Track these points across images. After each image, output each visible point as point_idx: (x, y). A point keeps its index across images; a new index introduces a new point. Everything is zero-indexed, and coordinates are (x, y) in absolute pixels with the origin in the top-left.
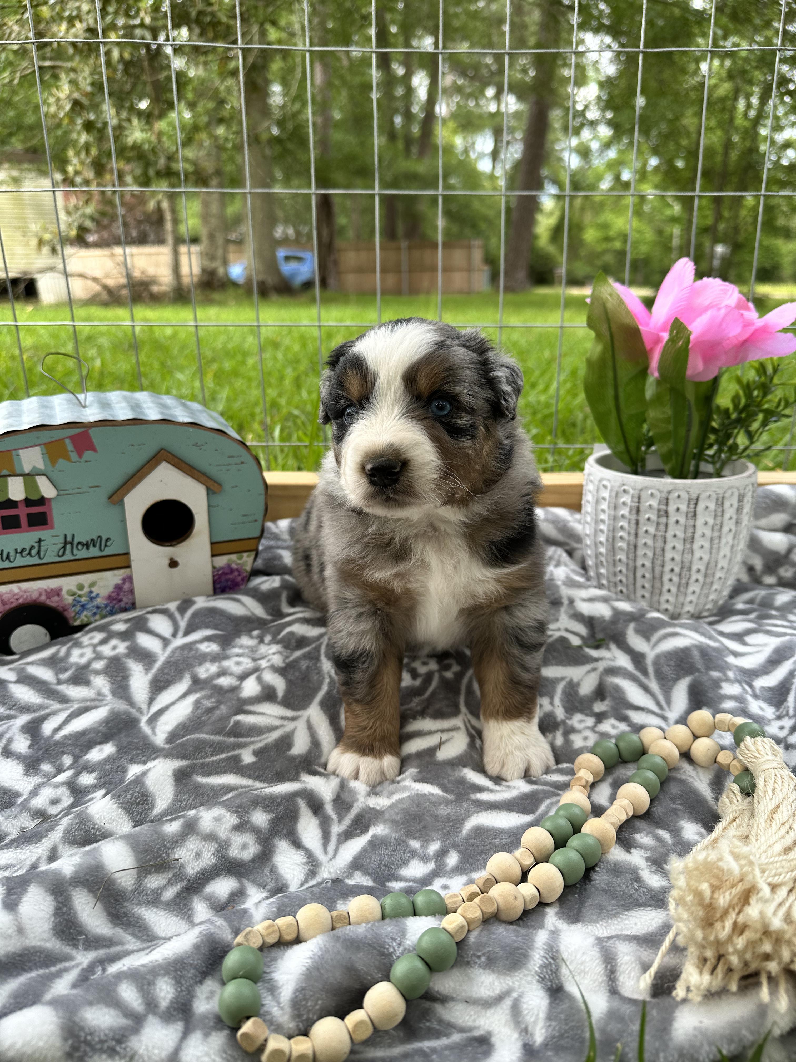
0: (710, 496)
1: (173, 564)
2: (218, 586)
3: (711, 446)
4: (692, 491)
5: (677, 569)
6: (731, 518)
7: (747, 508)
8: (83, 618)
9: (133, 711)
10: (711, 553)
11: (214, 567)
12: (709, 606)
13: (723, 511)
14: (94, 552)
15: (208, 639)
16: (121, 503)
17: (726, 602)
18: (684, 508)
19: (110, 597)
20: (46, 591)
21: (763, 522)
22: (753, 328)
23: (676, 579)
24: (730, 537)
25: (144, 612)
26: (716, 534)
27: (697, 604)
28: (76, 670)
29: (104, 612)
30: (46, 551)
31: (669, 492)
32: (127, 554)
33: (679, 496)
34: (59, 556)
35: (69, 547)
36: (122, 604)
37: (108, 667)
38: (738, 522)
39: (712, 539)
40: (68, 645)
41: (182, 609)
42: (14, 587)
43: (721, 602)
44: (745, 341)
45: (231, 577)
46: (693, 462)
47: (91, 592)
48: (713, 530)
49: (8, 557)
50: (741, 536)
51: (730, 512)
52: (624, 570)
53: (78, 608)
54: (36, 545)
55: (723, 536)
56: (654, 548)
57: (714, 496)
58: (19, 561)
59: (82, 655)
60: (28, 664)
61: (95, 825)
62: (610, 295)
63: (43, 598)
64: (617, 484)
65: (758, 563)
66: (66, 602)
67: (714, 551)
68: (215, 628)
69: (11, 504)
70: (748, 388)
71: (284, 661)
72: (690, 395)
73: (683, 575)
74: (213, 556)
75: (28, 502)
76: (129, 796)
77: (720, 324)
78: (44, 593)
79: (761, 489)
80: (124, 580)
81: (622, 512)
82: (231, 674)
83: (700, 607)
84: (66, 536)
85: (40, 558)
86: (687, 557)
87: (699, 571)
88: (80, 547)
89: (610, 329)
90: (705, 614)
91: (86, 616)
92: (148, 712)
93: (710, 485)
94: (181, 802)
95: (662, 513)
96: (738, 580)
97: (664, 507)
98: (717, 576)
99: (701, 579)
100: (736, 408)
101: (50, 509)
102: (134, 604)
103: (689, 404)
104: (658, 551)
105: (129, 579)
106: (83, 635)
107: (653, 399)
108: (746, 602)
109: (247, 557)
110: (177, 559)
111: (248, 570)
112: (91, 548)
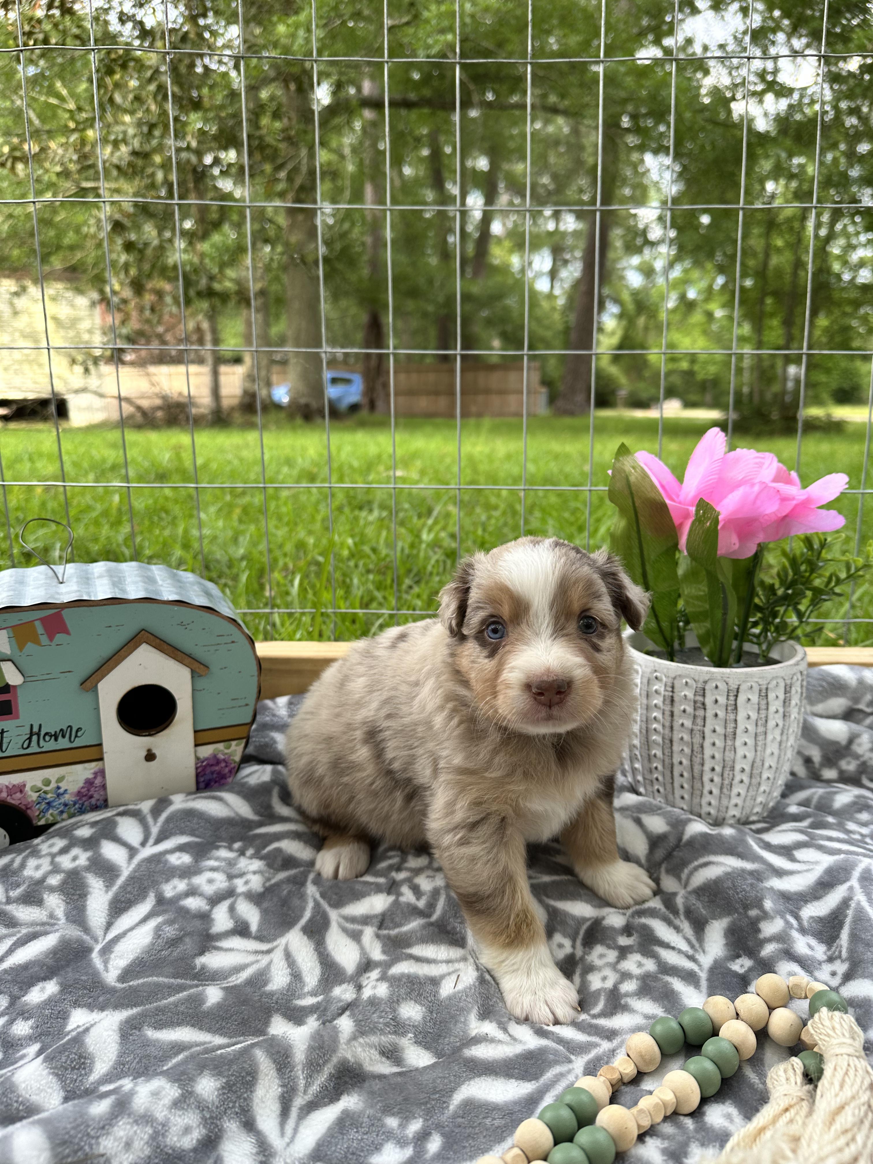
0: (751, 688)
1: (150, 757)
2: (202, 779)
3: (755, 624)
4: (731, 681)
5: (718, 769)
6: (777, 712)
7: (796, 698)
8: (49, 816)
9: (87, 938)
10: (756, 751)
11: (197, 758)
12: (757, 809)
13: (767, 704)
14: (63, 743)
15: (181, 848)
16: (94, 689)
17: (778, 803)
18: (722, 700)
19: (79, 793)
20: (7, 787)
21: (820, 708)
22: (794, 502)
23: (717, 779)
24: (778, 732)
25: (114, 813)
26: (761, 729)
27: (743, 807)
28: (29, 887)
29: (72, 810)
30: (9, 743)
31: (705, 682)
32: (100, 745)
33: (717, 687)
34: (23, 748)
35: (35, 738)
36: (93, 801)
37: (64, 883)
38: (786, 716)
39: (756, 735)
40: (24, 854)
41: (156, 812)
43: (771, 804)
44: (786, 516)
45: (217, 768)
46: (735, 644)
47: (59, 788)
48: (757, 725)
50: (791, 730)
51: (775, 705)
52: (660, 767)
53: (43, 806)
55: (769, 732)
56: (692, 744)
57: (756, 688)
59: (37, 868)
61: (19, 1096)
62: (634, 468)
63: (4, 795)
64: (649, 670)
65: (816, 755)
66: (30, 800)
67: (759, 748)
68: (192, 834)
70: (794, 562)
71: (263, 884)
72: (726, 576)
73: (726, 775)
74: (196, 745)
76: (64, 1059)
77: (754, 502)
78: (5, 790)
79: (817, 669)
80: (96, 774)
81: (655, 702)
82: (201, 895)
83: (747, 810)
84: (32, 726)
85: (2, 751)
87: (743, 770)
88: (47, 738)
89: (634, 503)
90: (754, 818)
91: (52, 815)
92: (103, 939)
93: (751, 675)
94: (124, 1065)
95: (699, 705)
96: (793, 774)
97: (700, 699)
98: (765, 776)
99: (746, 779)
100: (782, 582)
101: (16, 697)
102: (106, 801)
103: (723, 586)
104: (696, 747)
105: (102, 773)
106: (43, 842)
107: (686, 576)
108: (800, 804)
109: (238, 745)
110: (155, 751)
111: (237, 758)
112: (60, 739)
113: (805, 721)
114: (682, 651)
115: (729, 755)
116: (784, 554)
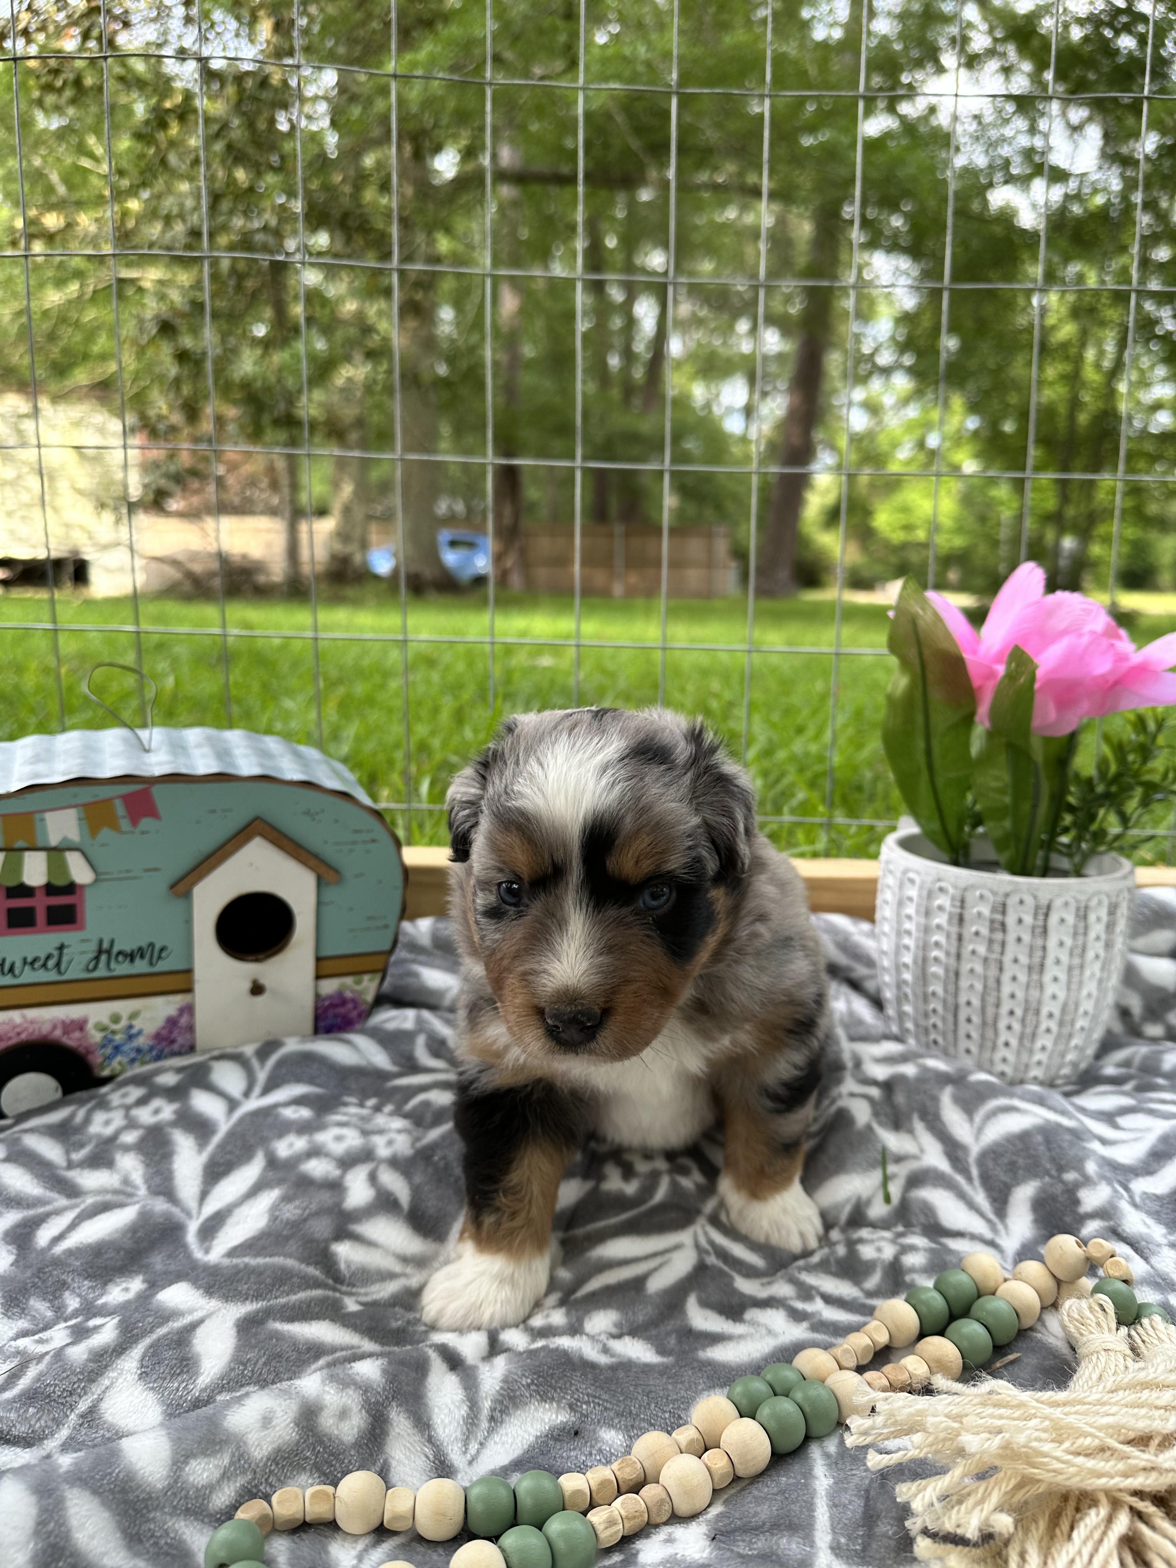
0: (1067, 903)
1: (257, 989)
2: (322, 1023)
3: (1066, 830)
4: (1040, 894)
5: (1019, 1012)
6: (1098, 938)
7: (1122, 925)
8: (114, 1064)
9: (176, 1212)
10: (1069, 989)
11: (317, 994)
12: (1066, 1070)
13: (1086, 927)
14: (141, 966)
15: (298, 1100)
16: (188, 895)
17: (1091, 1064)
18: (1028, 919)
19: (157, 1036)
20: (63, 1022)
21: (1142, 943)
22: (1128, 665)
23: (1017, 1026)
24: (1097, 966)
25: (207, 1057)
26: (1076, 961)
27: (1048, 1067)
28: (97, 1145)
29: (147, 1056)
30: (70, 962)
31: (1006, 896)
32: (190, 971)
33: (1021, 902)
34: (88, 970)
35: (104, 958)
36: (176, 1044)
37: (143, 1140)
38: (1108, 945)
39: (1070, 969)
40: (88, 1106)
41: (263, 1054)
42: (16, 1016)
43: (1083, 1065)
44: (1117, 683)
45: (342, 1010)
46: (1041, 853)
47: (131, 1027)
48: (1071, 954)
49: (11, 970)
50: (1113, 966)
51: (1097, 929)
52: (939, 1009)
54: (56, 953)
55: (1087, 965)
56: (985, 978)
57: (1073, 904)
58: (28, 976)
59: (107, 1123)
60: (26, 1132)
62: (923, 608)
63: (58, 1033)
64: (930, 880)
65: (1135, 1004)
66: (92, 1041)
67: (1074, 987)
68: (312, 1083)
69: (24, 891)
70: (1120, 750)
71: (413, 1145)
73: (1028, 1021)
74: (318, 977)
75: (50, 889)
78: (60, 1026)
79: (1141, 892)
80: (181, 1010)
81: (937, 921)
82: (328, 1156)
83: (1054, 1070)
84: (101, 942)
85: (59, 972)
86: (1034, 993)
87: (1051, 1015)
88: (120, 958)
89: (921, 655)
90: (1060, 1080)
91: (120, 1063)
92: (199, 1215)
93: (1066, 888)
95: (997, 925)
96: (1108, 1029)
97: (999, 917)
98: (1079, 1024)
99: (1054, 1026)
100: (1103, 776)
101: (82, 900)
102: (193, 1042)
103: (1036, 770)
104: (991, 982)
105: (188, 1010)
106: (113, 1092)
107: (980, 757)
108: (1119, 1065)
109: (371, 980)
110: (263, 981)
111: (370, 997)
112: (138, 961)
113: (1128, 959)
116: (1107, 739)
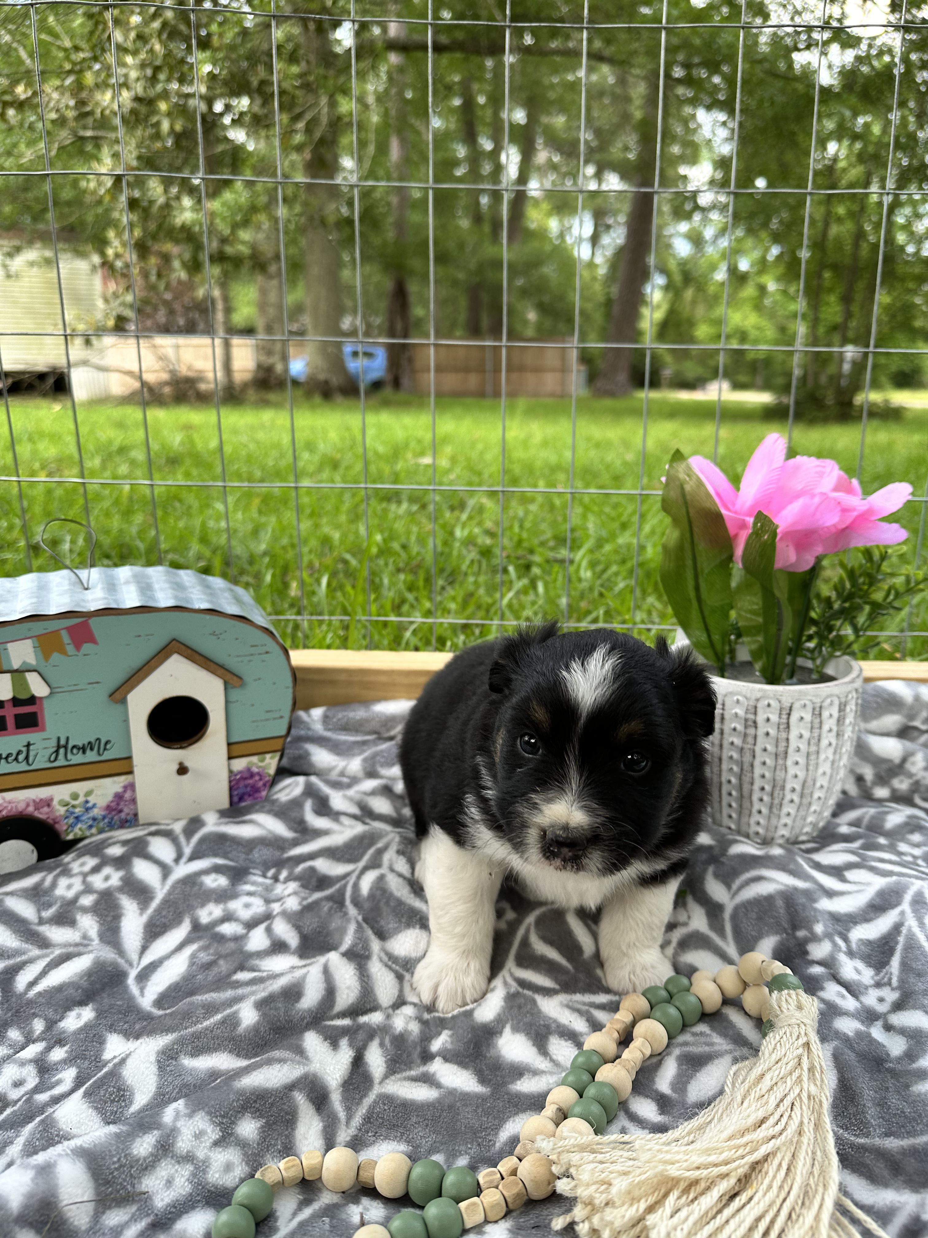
0: (805, 706)
1: (182, 770)
2: (235, 793)
3: (810, 638)
4: (784, 699)
5: (768, 788)
6: (830, 730)
7: (851, 716)
8: (77, 831)
9: (121, 961)
10: (807, 770)
11: (231, 772)
12: (807, 829)
13: (821, 723)
14: (91, 756)
15: (215, 870)
16: (123, 701)
17: (829, 823)
18: (774, 718)
19: (108, 808)
20: (34, 801)
21: (874, 725)
22: (855, 514)
23: (766, 798)
24: (831, 750)
25: (145, 832)
26: (813, 749)
27: (793, 828)
28: (61, 907)
29: (101, 825)
30: (36, 756)
31: (758, 700)
32: (129, 758)
33: (769, 705)
34: (50, 761)
35: (62, 751)
36: (123, 815)
37: (97, 903)
38: (839, 735)
39: (808, 754)
40: (55, 872)
41: (189, 831)
43: (821, 824)
44: (847, 528)
45: (250, 781)
46: (788, 659)
47: (87, 802)
48: (809, 744)
50: (844, 750)
51: (829, 724)
53: (71, 820)
54: (24, 749)
55: (821, 751)
56: (742, 763)
57: (810, 706)
58: (4, 768)
59: (69, 887)
60: (7, 894)
62: (689, 476)
63: (31, 809)
65: (868, 773)
66: (58, 814)
67: (811, 768)
68: (225, 857)
70: (852, 574)
71: (300, 904)
72: (781, 591)
73: (776, 794)
74: (230, 758)
75: (15, 701)
77: (814, 514)
78: (32, 804)
79: (872, 684)
80: (125, 788)
82: (237, 920)
83: (797, 830)
84: (59, 739)
85: (28, 764)
87: (793, 790)
88: (75, 751)
89: (688, 513)
90: (803, 838)
91: (80, 829)
92: (139, 964)
93: (805, 694)
94: (164, 1095)
95: (750, 723)
96: (844, 792)
97: (751, 717)
98: (816, 795)
99: (796, 798)
100: (839, 595)
101: (42, 709)
102: (136, 815)
103: (779, 602)
104: (746, 766)
105: (131, 786)
106: (74, 860)
107: (739, 588)
108: (851, 824)
109: (271, 758)
110: (187, 764)
111: (272, 771)
112: (88, 752)
113: (859, 738)
114: (732, 665)
115: (780, 774)
116: (842, 565)
